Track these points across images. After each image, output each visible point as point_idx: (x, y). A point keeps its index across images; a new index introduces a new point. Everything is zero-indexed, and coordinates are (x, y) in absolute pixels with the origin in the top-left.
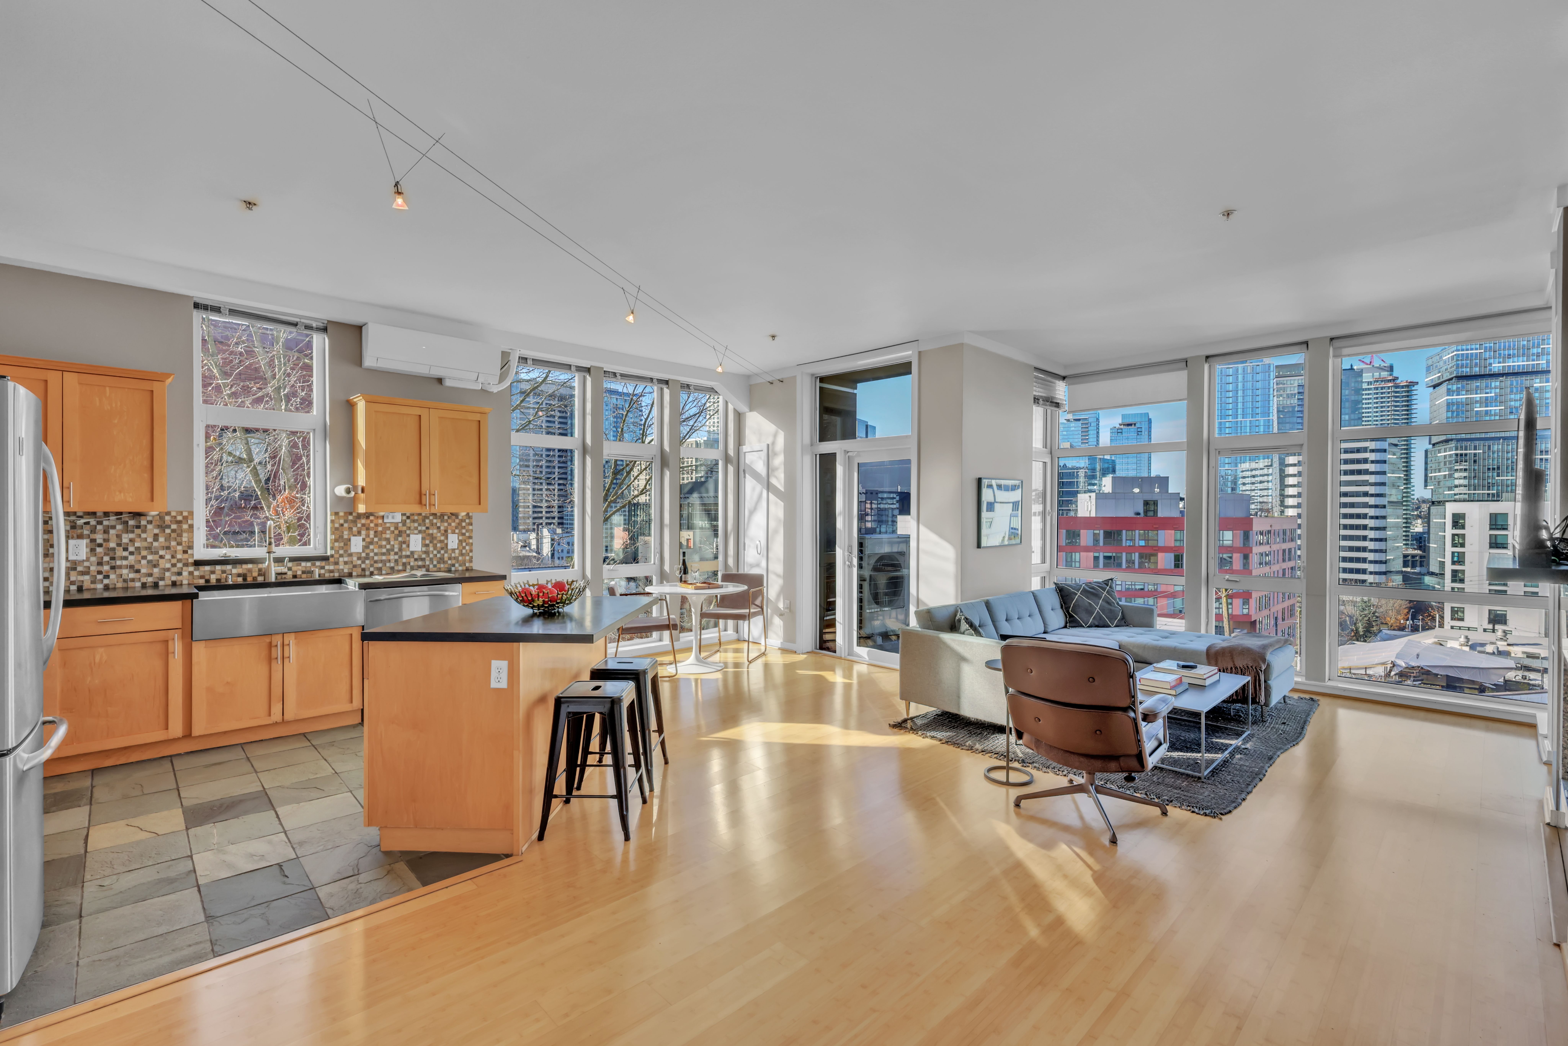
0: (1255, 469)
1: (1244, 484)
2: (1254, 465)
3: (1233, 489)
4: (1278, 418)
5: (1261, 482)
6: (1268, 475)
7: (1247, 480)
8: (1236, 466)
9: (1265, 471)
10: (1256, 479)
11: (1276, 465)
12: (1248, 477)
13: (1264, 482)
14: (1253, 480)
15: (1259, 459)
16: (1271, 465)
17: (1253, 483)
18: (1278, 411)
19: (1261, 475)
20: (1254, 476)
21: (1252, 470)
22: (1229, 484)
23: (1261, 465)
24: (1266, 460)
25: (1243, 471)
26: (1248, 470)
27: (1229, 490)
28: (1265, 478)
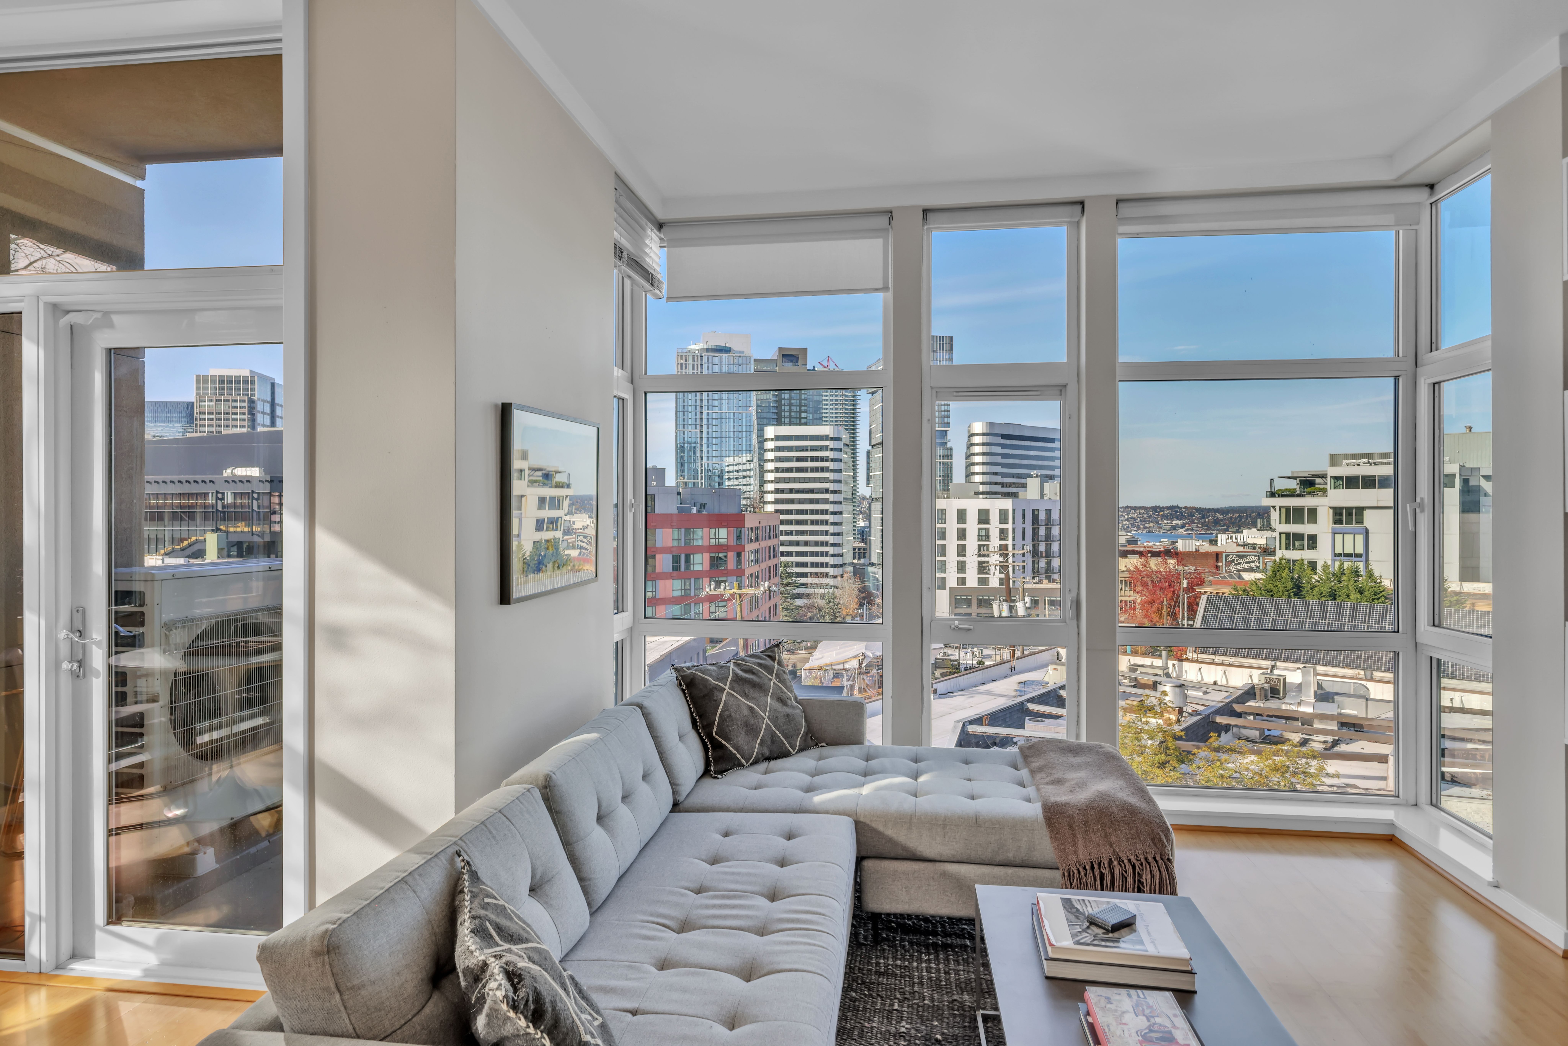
0: (739, 464)
1: (729, 479)
2: (738, 460)
3: (720, 484)
4: (757, 412)
5: (744, 477)
6: (749, 470)
7: (732, 475)
8: (722, 460)
9: (747, 466)
10: (740, 474)
11: (756, 460)
12: (733, 472)
13: (746, 477)
14: (738, 475)
15: (742, 454)
16: (752, 461)
17: (737, 478)
18: (757, 406)
19: (744, 471)
20: (738, 471)
21: (736, 465)
22: (717, 478)
23: (744, 460)
24: (748, 455)
25: (728, 466)
26: (732, 465)
27: (717, 484)
28: (747, 473)
